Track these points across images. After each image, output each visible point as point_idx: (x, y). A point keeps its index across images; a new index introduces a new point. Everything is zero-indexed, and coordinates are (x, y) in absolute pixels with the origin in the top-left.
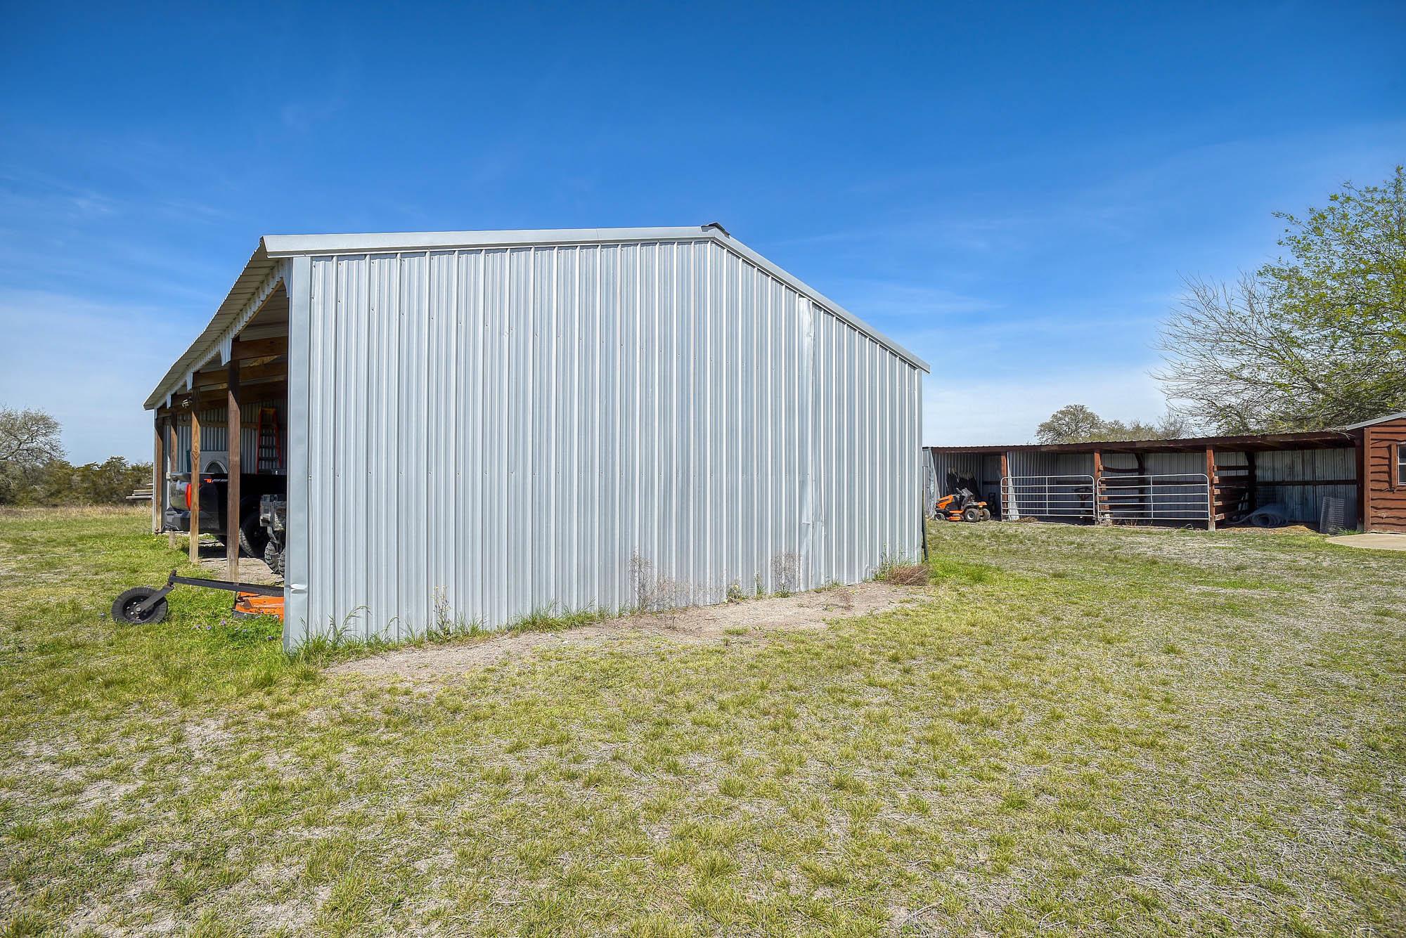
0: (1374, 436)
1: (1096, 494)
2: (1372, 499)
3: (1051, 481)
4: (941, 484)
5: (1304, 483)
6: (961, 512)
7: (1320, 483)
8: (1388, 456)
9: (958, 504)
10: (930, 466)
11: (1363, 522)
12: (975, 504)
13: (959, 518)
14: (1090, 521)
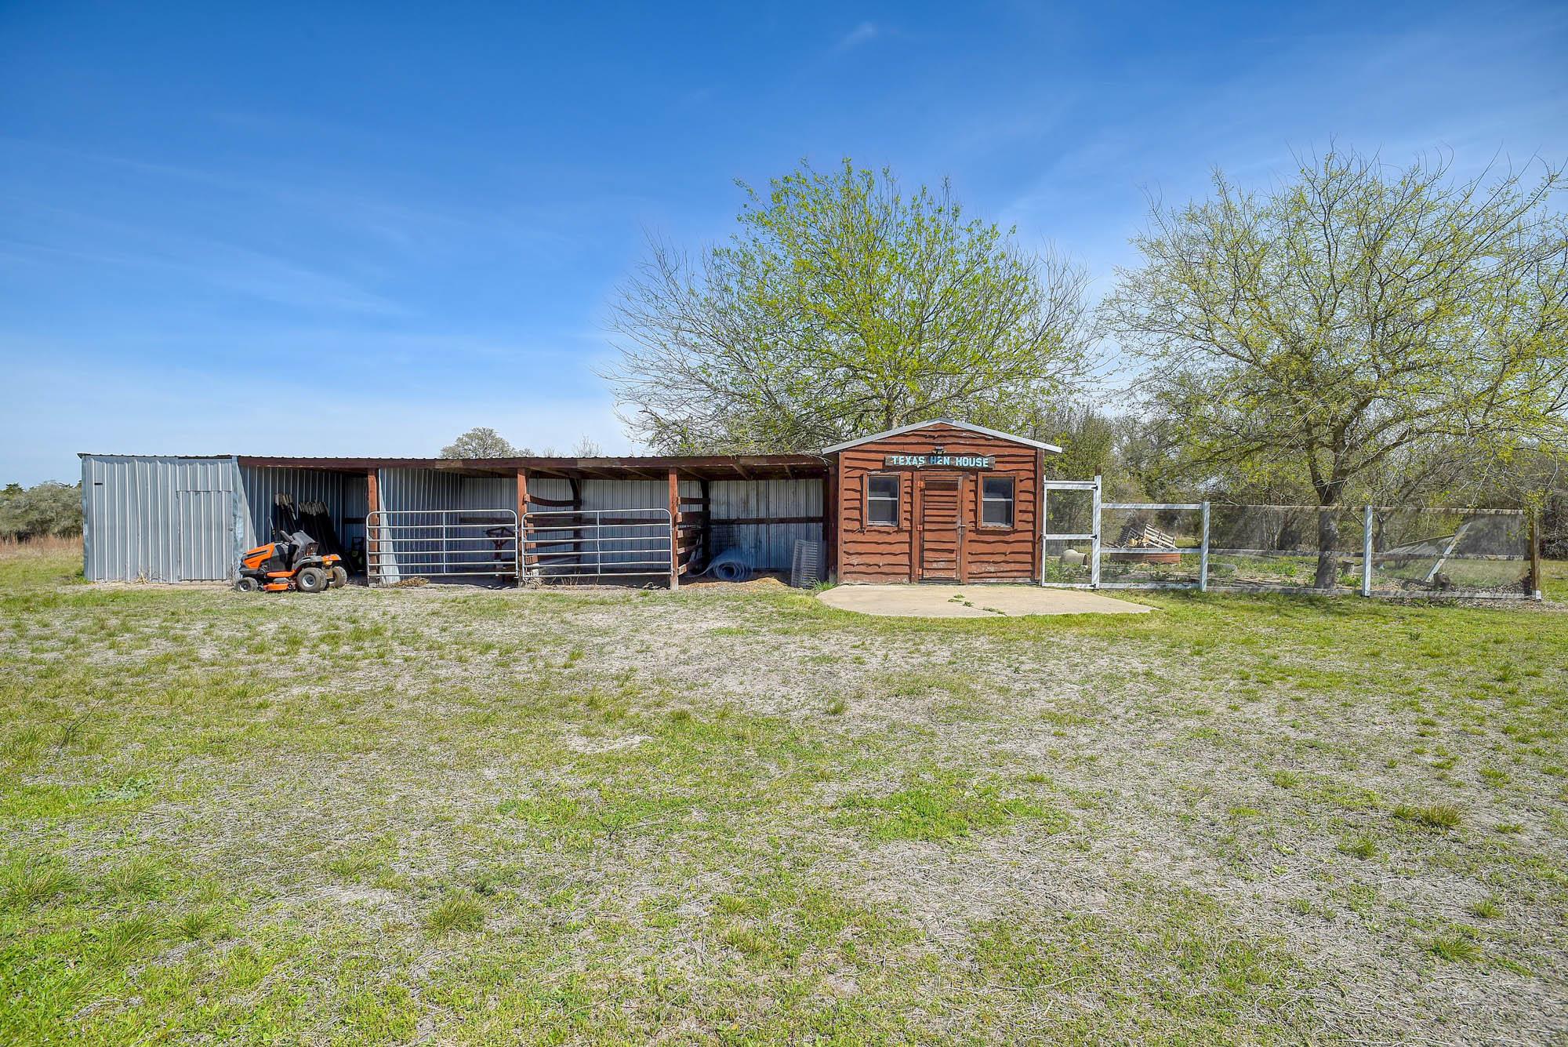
0: (847, 463)
1: (520, 539)
2: (845, 543)
3: (451, 519)
4: (259, 524)
5: (759, 521)
6: (290, 574)
7: (773, 521)
8: (860, 489)
9: (286, 560)
10: (235, 489)
11: (835, 572)
12: (316, 559)
13: (284, 586)
14: (511, 581)
